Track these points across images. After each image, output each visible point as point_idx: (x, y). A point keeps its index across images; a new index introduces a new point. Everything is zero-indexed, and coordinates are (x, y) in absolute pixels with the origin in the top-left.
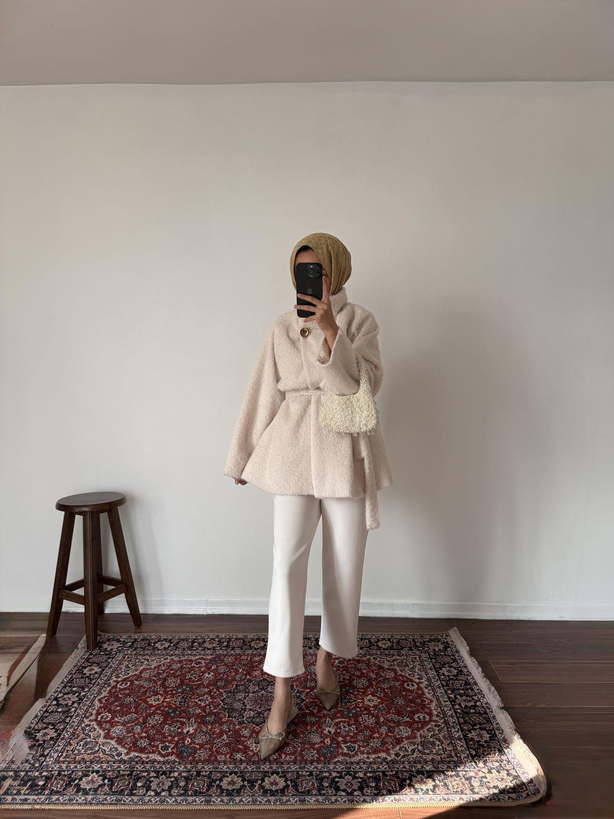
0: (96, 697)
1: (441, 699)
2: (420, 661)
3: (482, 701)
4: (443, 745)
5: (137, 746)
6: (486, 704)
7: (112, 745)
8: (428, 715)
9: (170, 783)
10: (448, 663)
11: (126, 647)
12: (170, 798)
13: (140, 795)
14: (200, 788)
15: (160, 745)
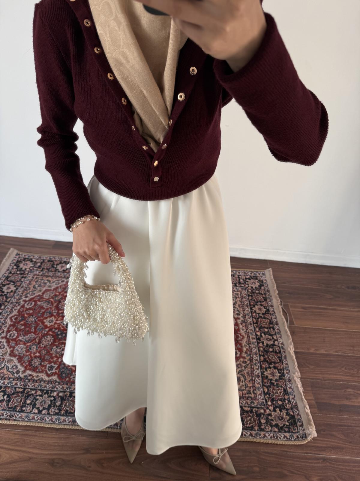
0: (8, 315)
1: (251, 336)
2: (241, 298)
3: (279, 340)
4: (246, 381)
5: (31, 365)
6: (282, 344)
7: (15, 363)
8: (239, 351)
9: (50, 402)
10: (260, 301)
11: (36, 267)
12: (48, 416)
13: (28, 413)
14: (70, 408)
15: (48, 365)
